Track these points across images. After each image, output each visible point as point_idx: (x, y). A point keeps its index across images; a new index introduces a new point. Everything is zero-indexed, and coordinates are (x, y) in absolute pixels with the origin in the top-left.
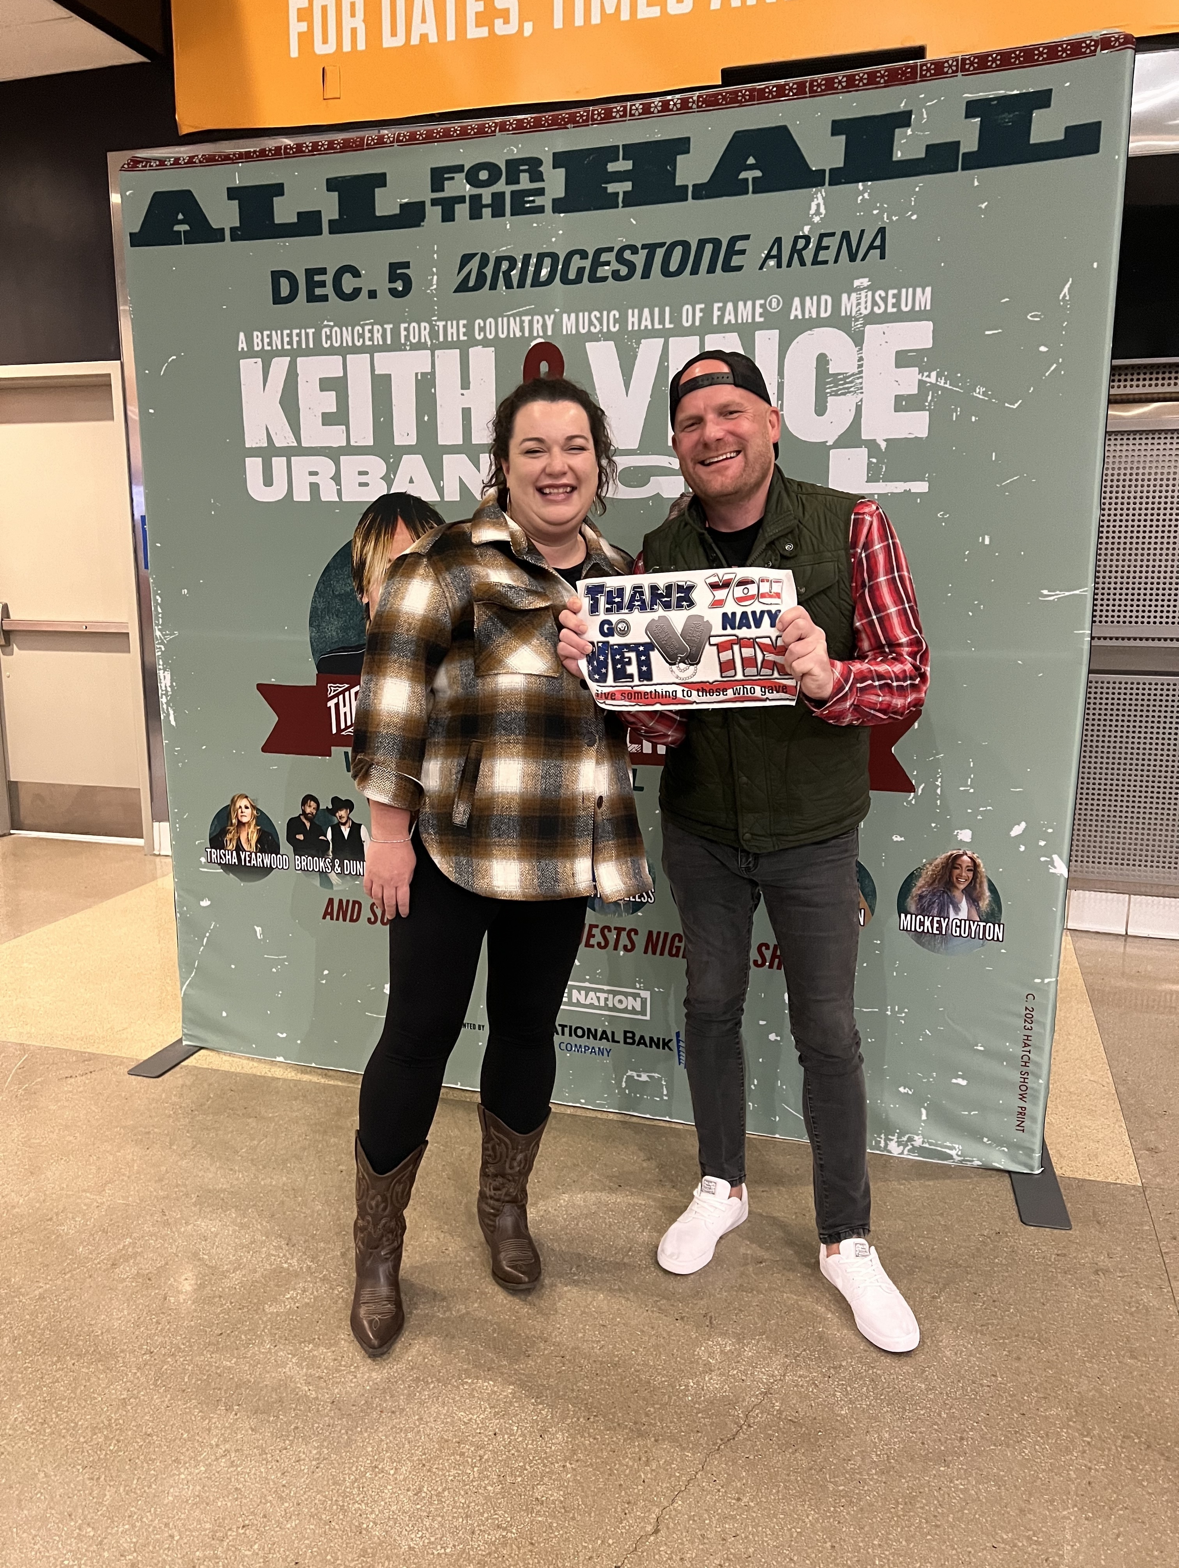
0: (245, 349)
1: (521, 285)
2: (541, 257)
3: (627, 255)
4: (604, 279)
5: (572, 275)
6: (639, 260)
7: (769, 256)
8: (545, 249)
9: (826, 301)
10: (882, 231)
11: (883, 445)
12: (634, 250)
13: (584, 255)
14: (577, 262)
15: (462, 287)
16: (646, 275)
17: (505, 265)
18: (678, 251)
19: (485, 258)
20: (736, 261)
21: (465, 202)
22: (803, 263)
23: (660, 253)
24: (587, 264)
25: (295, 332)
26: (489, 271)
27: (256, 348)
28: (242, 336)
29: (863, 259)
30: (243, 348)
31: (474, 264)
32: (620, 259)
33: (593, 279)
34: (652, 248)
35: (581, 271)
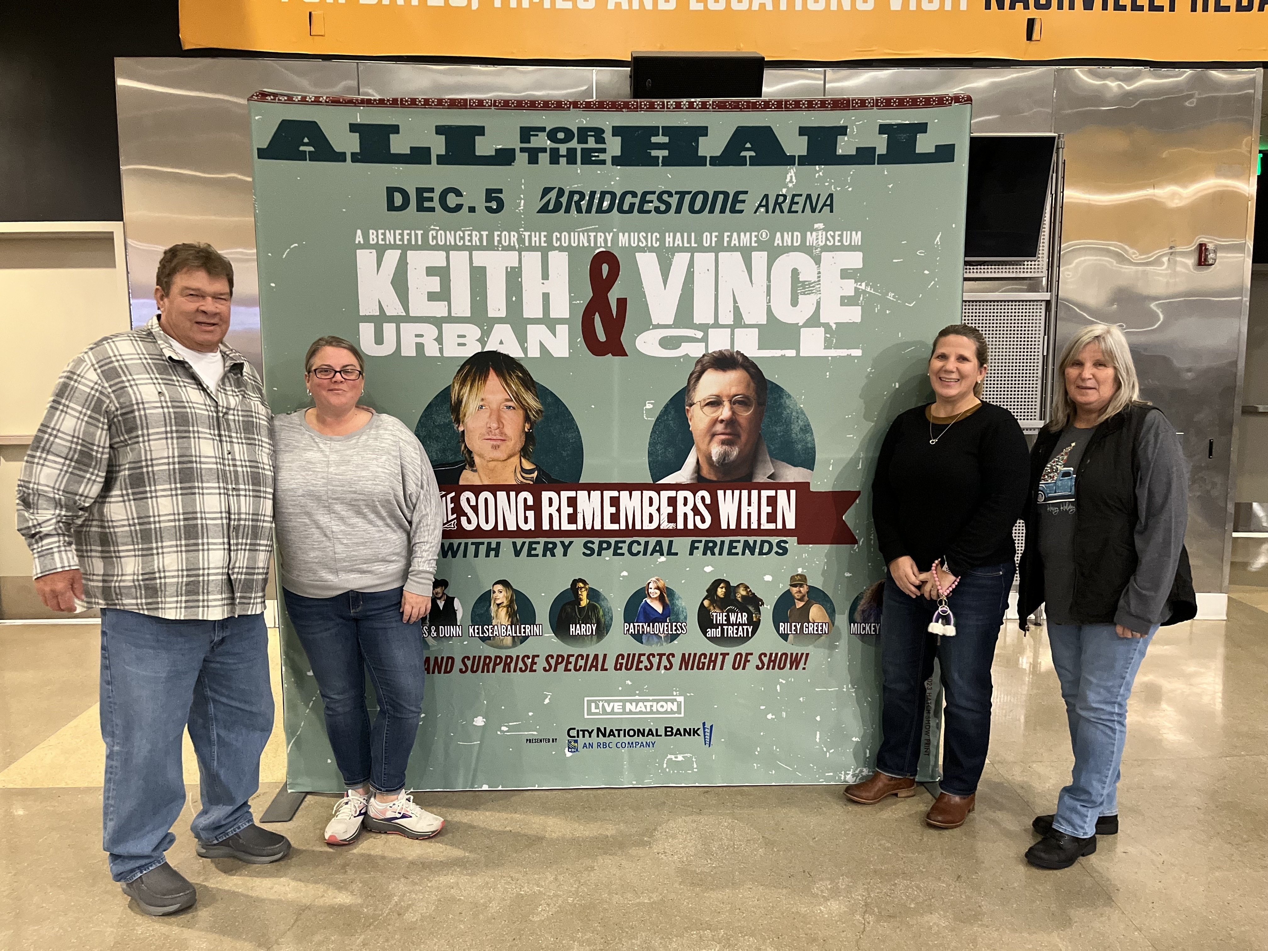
0: (362, 242)
1: (589, 211)
2: (603, 194)
3: (665, 197)
4: (649, 212)
5: (626, 207)
6: (674, 201)
7: (760, 205)
8: (606, 188)
9: (797, 236)
10: (831, 195)
11: (834, 326)
12: (670, 194)
13: (634, 195)
14: (629, 199)
15: (544, 209)
16: (678, 211)
17: (576, 197)
18: (700, 198)
19: (561, 192)
20: (739, 207)
21: (546, 152)
22: (782, 211)
23: (688, 198)
24: (637, 201)
25: (406, 232)
26: (564, 200)
27: (371, 242)
28: (359, 232)
29: (820, 212)
30: (359, 242)
31: (553, 195)
32: (660, 199)
33: (641, 211)
34: (682, 194)
35: (632, 205)
